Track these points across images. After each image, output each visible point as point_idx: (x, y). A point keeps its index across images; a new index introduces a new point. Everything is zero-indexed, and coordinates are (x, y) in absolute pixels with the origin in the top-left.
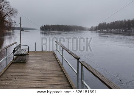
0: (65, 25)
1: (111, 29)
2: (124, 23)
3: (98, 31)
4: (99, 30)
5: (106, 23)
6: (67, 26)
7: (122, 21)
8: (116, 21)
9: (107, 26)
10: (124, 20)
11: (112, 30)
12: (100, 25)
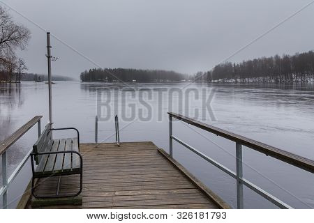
0: (137, 69)
1: (243, 77)
2: (274, 64)
3: (214, 83)
4: (216, 81)
5: (233, 64)
6: (141, 71)
7: (269, 59)
8: (255, 60)
9: (236, 70)
10: (273, 57)
11: (247, 79)
12: (217, 68)
